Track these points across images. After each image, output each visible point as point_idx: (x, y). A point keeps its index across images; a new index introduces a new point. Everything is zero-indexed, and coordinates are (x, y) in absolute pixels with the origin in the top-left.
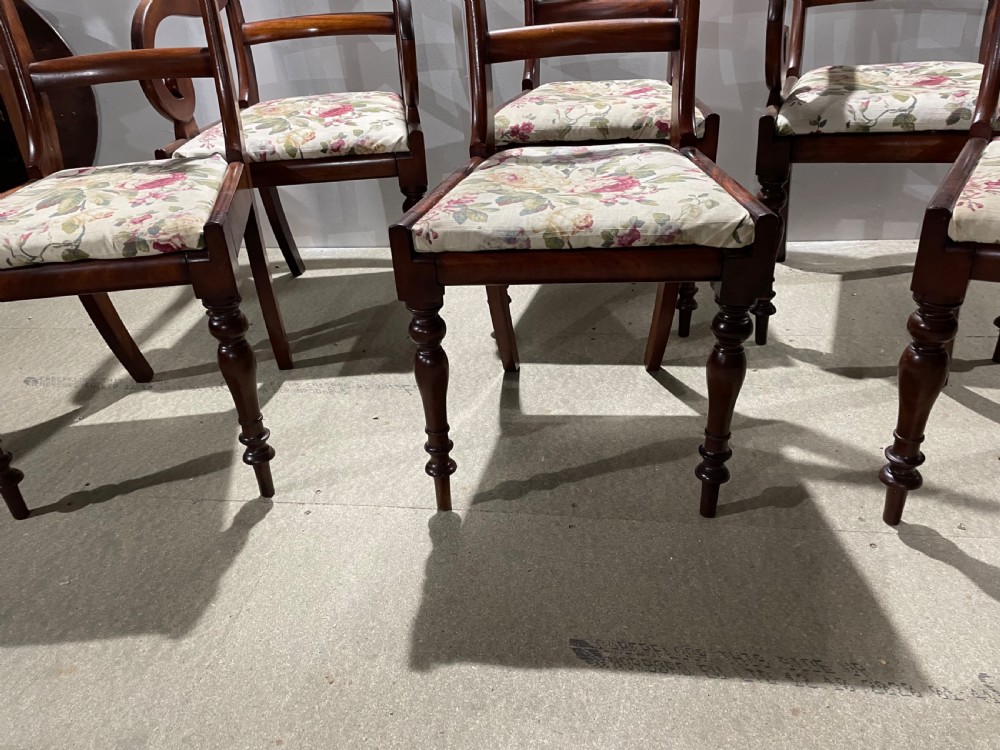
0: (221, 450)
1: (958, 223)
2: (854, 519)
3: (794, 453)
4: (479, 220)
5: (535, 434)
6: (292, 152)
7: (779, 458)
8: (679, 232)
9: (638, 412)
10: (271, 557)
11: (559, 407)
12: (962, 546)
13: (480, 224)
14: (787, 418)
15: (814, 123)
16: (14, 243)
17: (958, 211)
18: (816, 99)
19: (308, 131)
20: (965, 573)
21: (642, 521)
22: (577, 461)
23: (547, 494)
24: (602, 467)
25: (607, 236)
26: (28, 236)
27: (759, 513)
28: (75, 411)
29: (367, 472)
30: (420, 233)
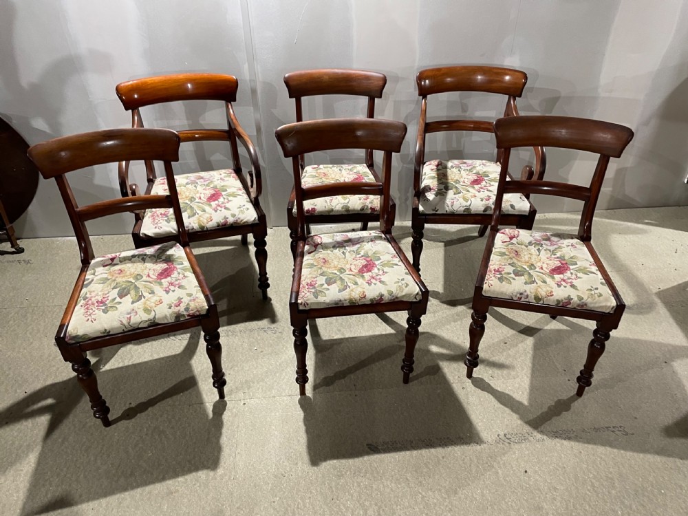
0: (188, 376)
1: (485, 291)
2: (456, 377)
3: (434, 349)
4: (323, 296)
5: (330, 351)
6: (202, 227)
7: (428, 351)
8: (397, 298)
9: (371, 333)
10: (238, 427)
11: (337, 334)
12: (492, 385)
13: (325, 298)
14: (429, 331)
15: (434, 210)
16: (125, 322)
17: (485, 287)
18: (434, 199)
19: (208, 215)
20: (493, 396)
21: (382, 389)
22: (352, 363)
23: (343, 381)
24: (362, 365)
25: (371, 300)
26: (130, 317)
27: (423, 379)
28: (97, 361)
29: (263, 380)
30: (301, 304)
